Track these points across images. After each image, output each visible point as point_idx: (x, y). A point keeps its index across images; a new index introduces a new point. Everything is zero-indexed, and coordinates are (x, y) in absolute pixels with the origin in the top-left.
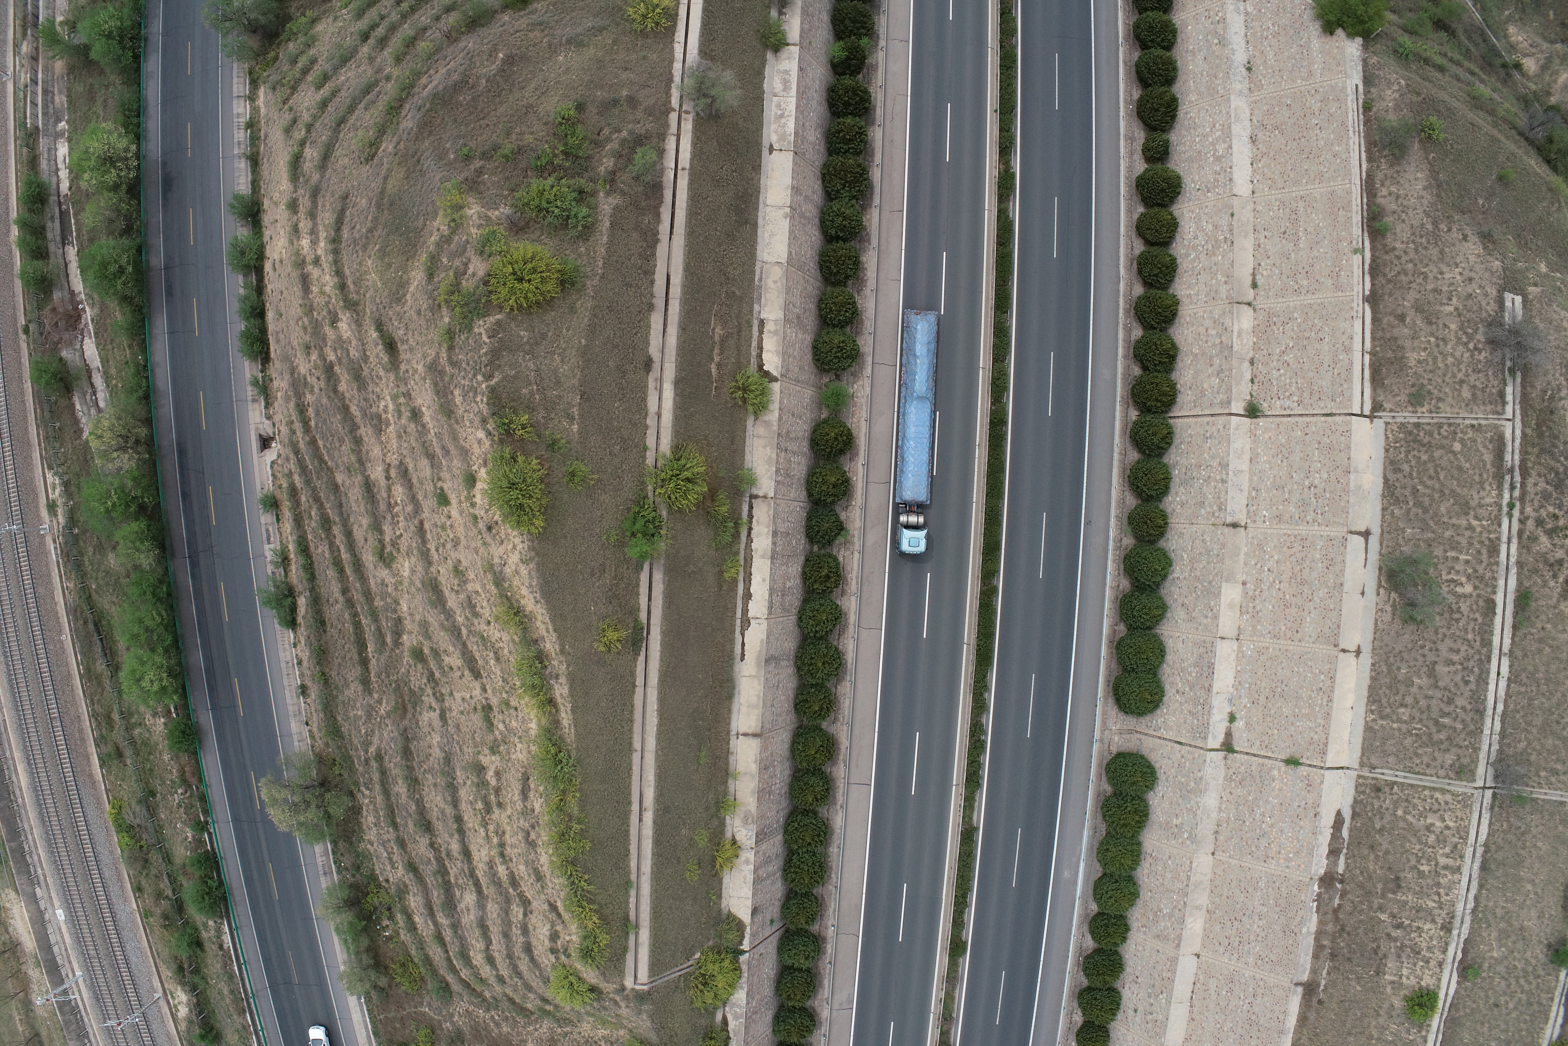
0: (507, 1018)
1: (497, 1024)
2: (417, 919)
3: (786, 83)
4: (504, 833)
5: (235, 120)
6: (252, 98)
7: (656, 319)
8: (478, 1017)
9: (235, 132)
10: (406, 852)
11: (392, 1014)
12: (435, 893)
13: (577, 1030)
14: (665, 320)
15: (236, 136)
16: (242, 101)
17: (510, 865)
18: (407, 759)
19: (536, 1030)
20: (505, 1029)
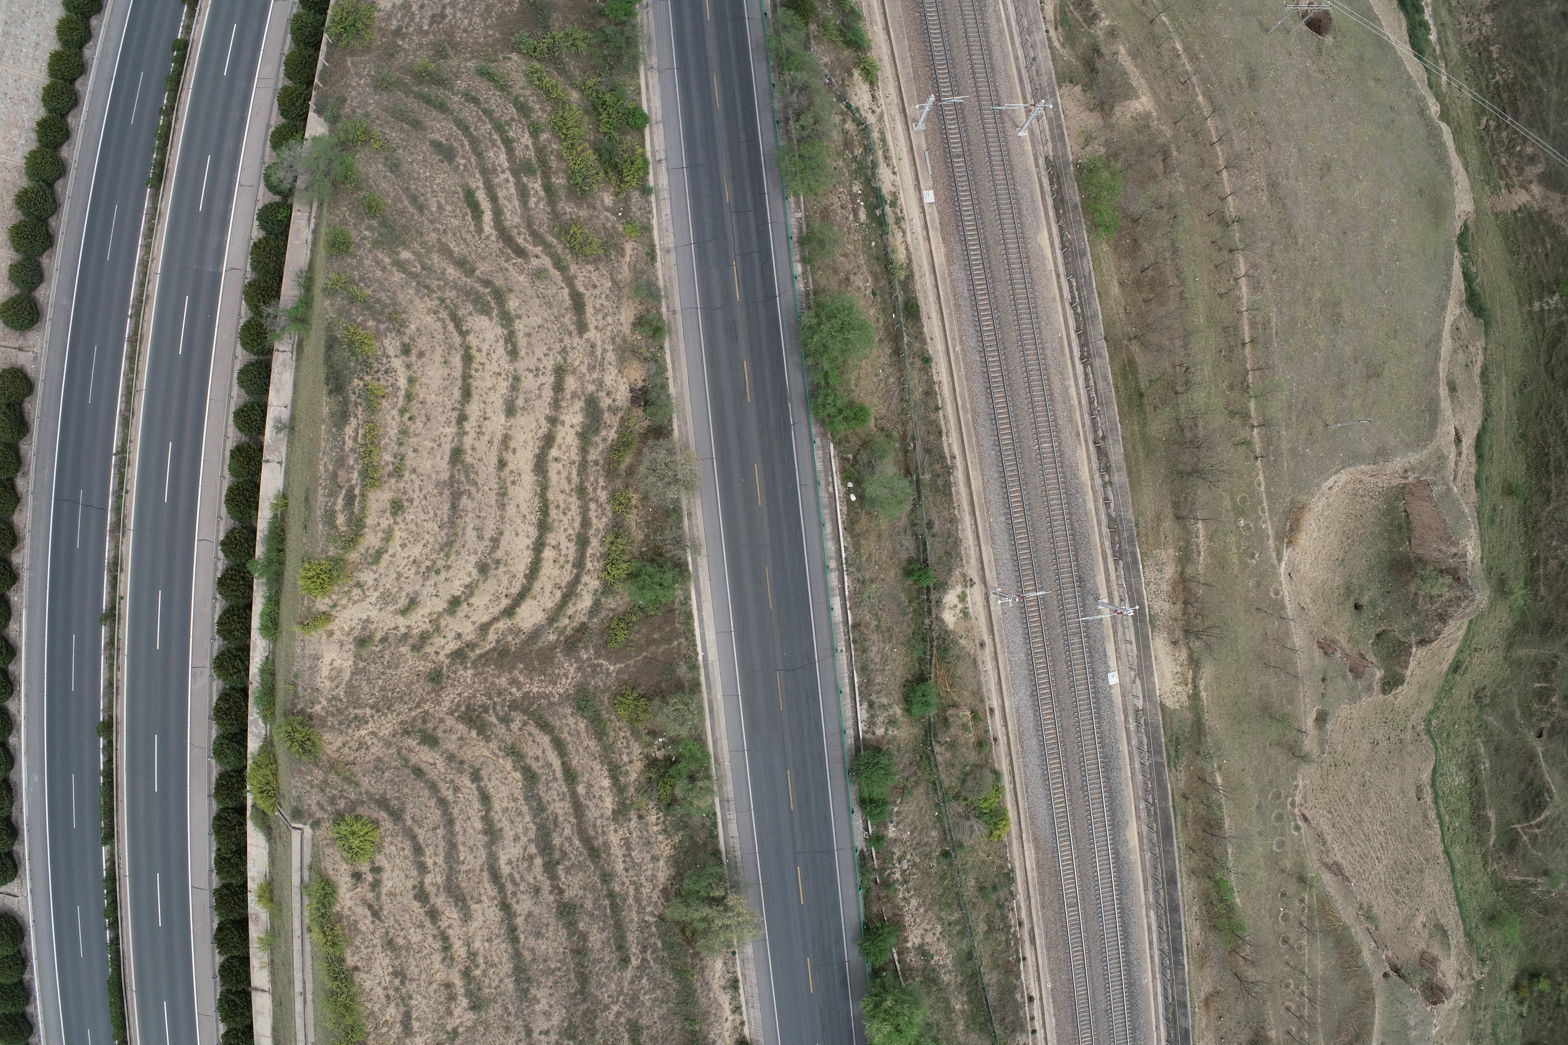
0: (499, 694)
1: (514, 682)
2: (606, 783)
4: (444, 960)
8: (542, 681)
10: (602, 868)
11: (661, 650)
12: (567, 832)
13: (402, 718)
17: (435, 932)
18: (582, 974)
19: (460, 695)
20: (503, 681)
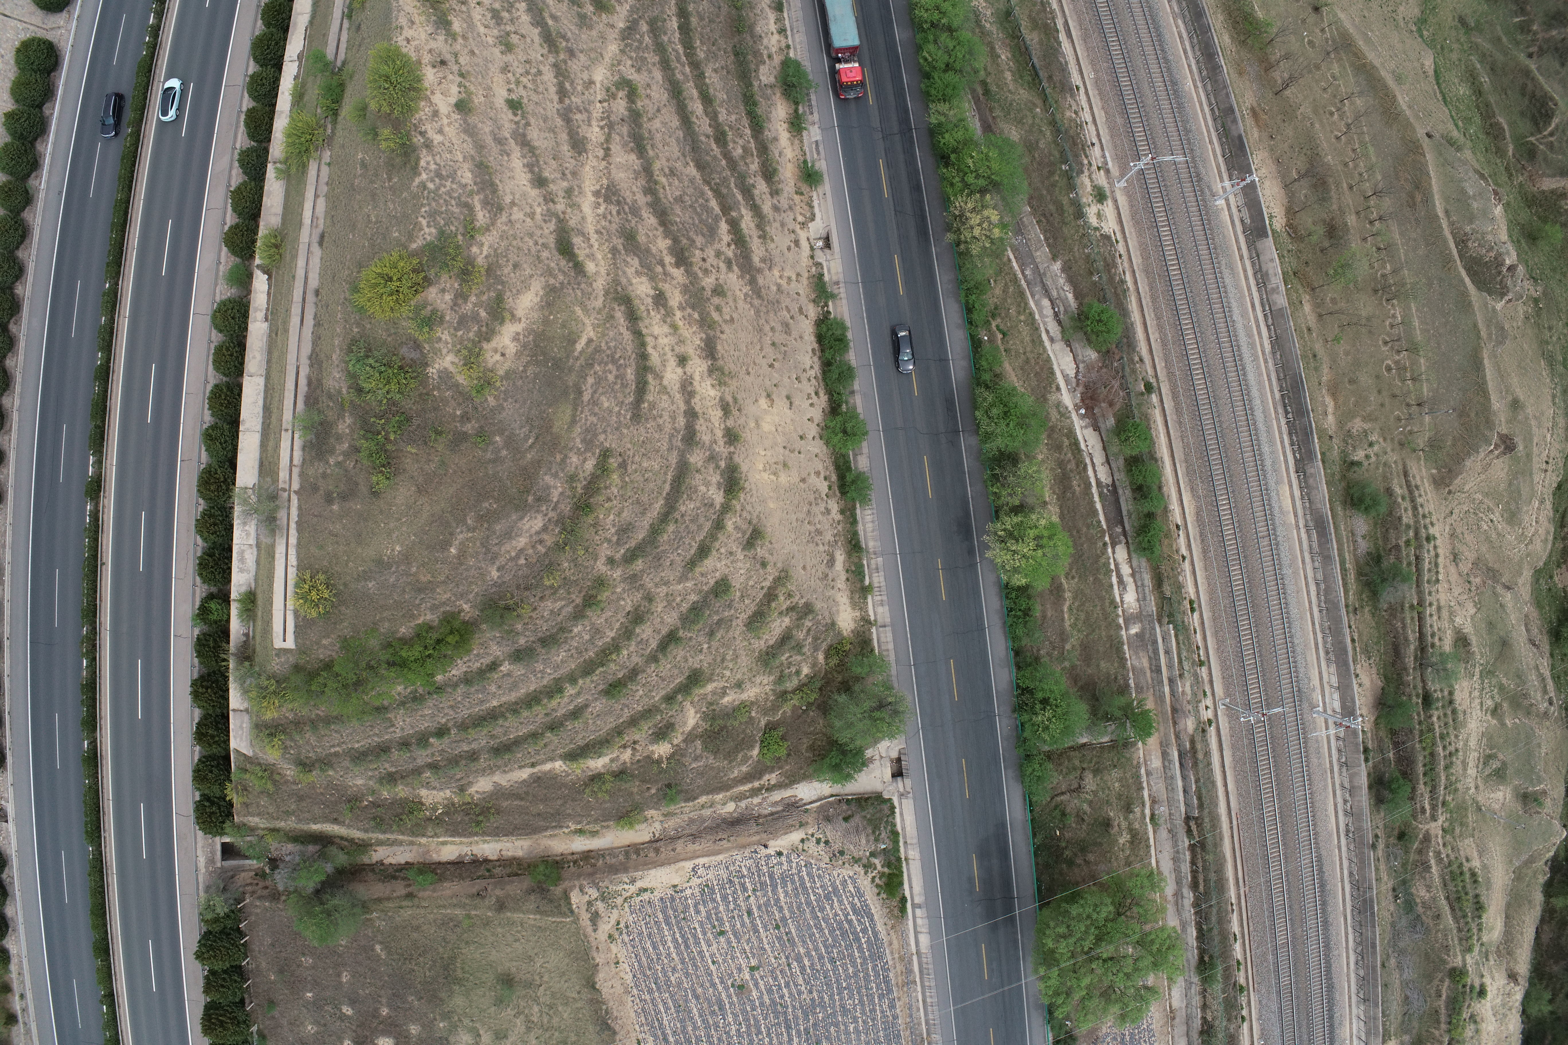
3: (242, 560)
5: (885, 598)
6: (866, 621)
7: (314, 282)
9: (883, 584)
14: (306, 283)
15: (882, 579)
16: (880, 621)
